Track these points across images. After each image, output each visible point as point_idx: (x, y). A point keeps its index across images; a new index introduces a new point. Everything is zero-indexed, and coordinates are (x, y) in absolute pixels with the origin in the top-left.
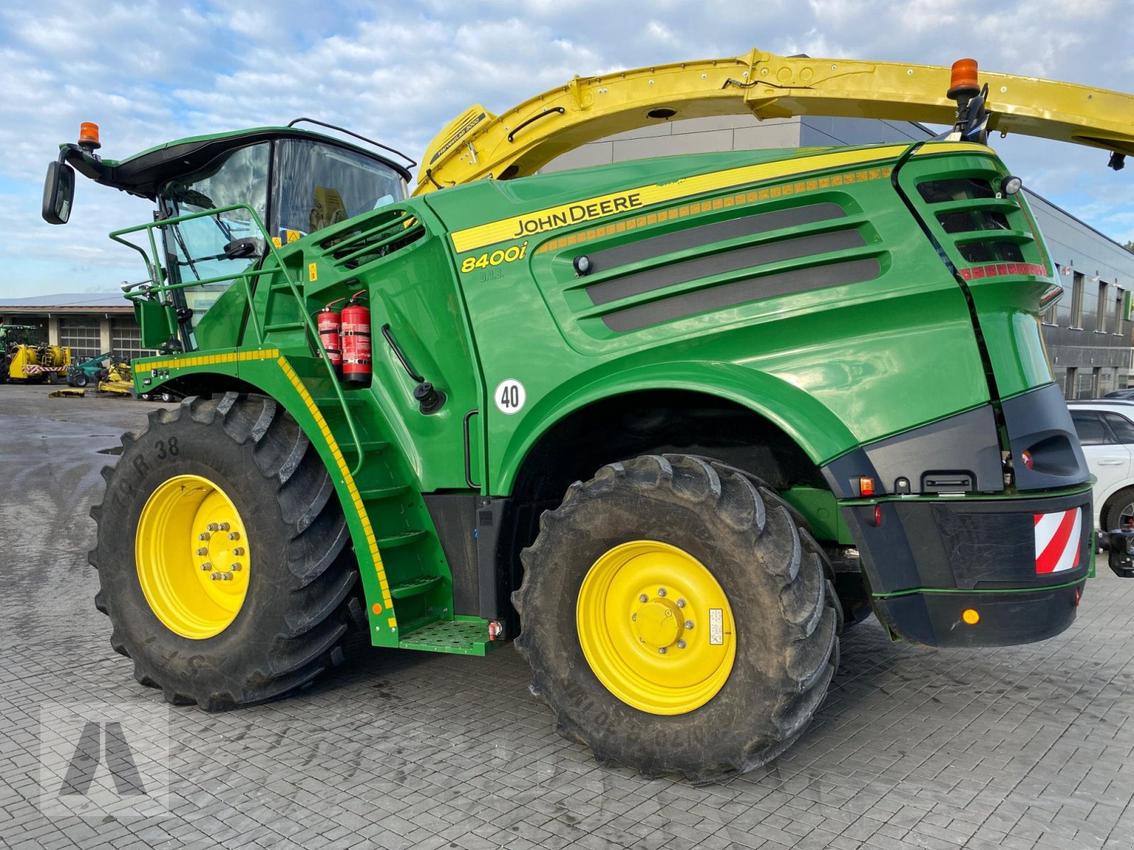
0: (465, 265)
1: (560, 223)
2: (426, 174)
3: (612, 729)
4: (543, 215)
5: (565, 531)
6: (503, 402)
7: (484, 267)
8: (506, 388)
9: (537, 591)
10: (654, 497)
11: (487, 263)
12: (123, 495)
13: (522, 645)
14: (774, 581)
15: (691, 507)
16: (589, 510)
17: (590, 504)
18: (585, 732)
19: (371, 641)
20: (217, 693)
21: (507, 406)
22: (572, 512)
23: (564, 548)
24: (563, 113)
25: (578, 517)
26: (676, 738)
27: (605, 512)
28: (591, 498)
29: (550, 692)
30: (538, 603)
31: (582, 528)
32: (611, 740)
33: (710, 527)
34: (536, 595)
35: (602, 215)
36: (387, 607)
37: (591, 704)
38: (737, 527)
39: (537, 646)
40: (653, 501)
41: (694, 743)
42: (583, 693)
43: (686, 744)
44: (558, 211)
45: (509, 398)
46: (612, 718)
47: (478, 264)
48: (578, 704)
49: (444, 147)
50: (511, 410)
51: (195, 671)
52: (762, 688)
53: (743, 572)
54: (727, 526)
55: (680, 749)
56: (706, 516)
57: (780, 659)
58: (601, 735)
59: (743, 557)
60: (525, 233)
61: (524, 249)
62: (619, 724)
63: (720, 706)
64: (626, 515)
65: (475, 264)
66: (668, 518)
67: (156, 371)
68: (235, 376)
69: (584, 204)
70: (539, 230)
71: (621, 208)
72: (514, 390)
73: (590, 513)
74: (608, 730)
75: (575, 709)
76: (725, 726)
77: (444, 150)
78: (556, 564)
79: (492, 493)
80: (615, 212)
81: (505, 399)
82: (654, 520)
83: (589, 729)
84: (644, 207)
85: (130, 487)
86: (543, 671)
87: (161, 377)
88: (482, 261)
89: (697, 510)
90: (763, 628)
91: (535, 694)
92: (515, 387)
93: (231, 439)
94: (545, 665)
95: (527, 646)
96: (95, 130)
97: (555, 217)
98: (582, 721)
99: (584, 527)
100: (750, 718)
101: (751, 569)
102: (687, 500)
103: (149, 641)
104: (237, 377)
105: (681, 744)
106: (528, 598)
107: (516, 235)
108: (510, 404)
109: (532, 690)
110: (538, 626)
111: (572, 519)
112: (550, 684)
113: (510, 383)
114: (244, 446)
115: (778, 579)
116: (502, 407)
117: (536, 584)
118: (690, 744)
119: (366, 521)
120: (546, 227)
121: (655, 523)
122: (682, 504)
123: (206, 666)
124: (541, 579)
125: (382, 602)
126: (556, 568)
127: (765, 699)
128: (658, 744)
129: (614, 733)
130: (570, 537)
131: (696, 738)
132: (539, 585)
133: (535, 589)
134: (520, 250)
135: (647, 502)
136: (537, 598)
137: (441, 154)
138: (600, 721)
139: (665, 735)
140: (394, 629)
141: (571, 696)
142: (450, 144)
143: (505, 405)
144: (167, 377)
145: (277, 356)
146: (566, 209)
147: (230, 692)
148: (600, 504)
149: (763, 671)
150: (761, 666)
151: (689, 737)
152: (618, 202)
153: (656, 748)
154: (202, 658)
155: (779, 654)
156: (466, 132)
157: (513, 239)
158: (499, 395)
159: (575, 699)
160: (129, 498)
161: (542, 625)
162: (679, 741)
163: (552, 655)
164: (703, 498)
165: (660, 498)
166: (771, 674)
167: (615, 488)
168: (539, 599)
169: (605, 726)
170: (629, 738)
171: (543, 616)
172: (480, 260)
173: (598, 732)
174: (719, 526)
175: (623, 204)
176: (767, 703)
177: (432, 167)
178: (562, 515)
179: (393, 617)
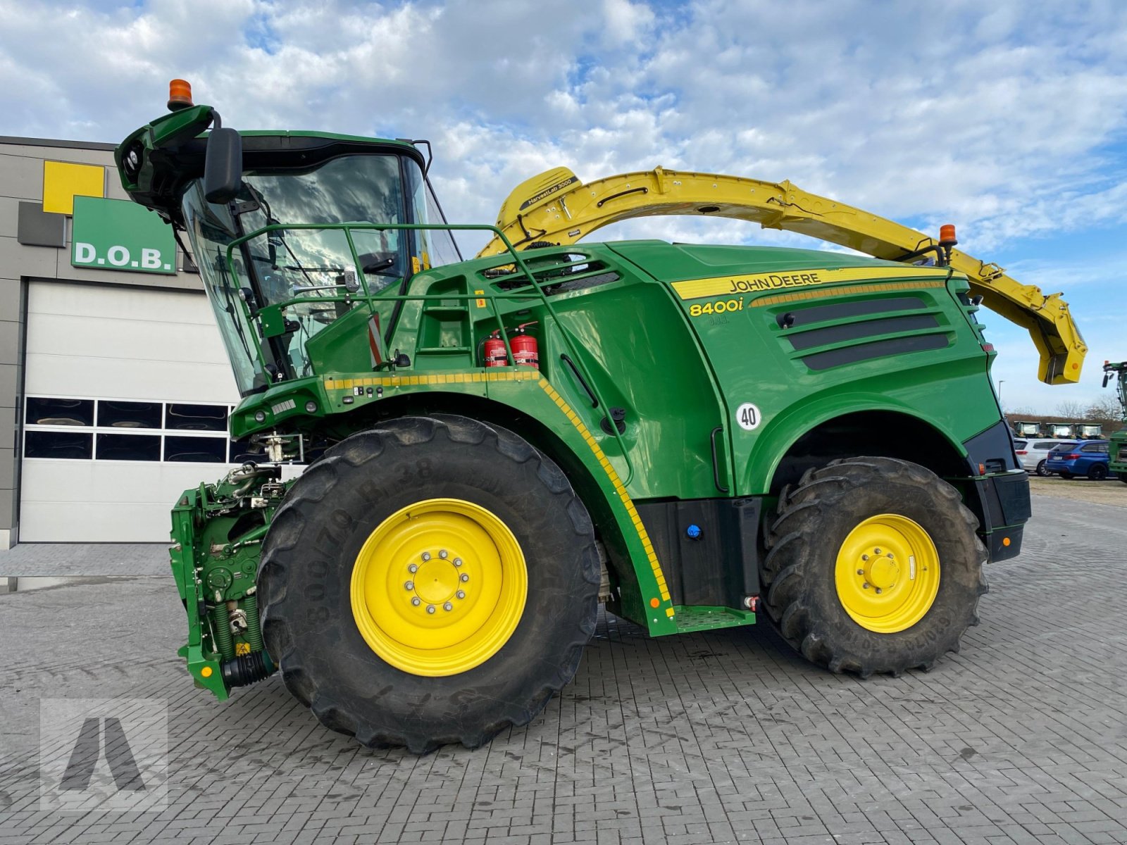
0: (693, 311)
1: (765, 287)
2: (517, 218)
3: (876, 648)
4: (751, 278)
5: (837, 513)
6: (743, 421)
7: (710, 313)
8: (745, 410)
9: (815, 561)
10: (898, 482)
11: (713, 310)
12: (337, 529)
13: (803, 605)
14: (970, 527)
15: (922, 487)
16: (855, 496)
17: (854, 491)
18: (857, 657)
19: (649, 633)
20: (492, 724)
21: (747, 424)
22: (842, 499)
23: (836, 526)
24: (645, 192)
25: (846, 503)
26: (918, 642)
27: (865, 496)
28: (855, 487)
29: (828, 635)
30: (816, 570)
31: (849, 509)
32: (878, 656)
33: (934, 498)
34: (814, 564)
35: (795, 285)
36: (665, 599)
37: (856, 637)
38: (949, 497)
39: (816, 602)
40: (898, 485)
41: (930, 642)
42: (849, 630)
43: (926, 644)
44: (762, 277)
45: (748, 418)
46: (872, 642)
47: (704, 311)
48: (849, 639)
49: (535, 197)
50: (750, 427)
51: (465, 707)
52: (966, 595)
53: (953, 525)
54: (944, 497)
55: (923, 648)
56: (931, 492)
57: (976, 575)
58: (870, 655)
59: (953, 515)
60: (739, 290)
61: (741, 302)
62: (878, 645)
63: (937, 614)
64: (880, 496)
65: (701, 310)
66: (907, 496)
67: (361, 390)
68: (483, 396)
69: (781, 275)
70: (749, 289)
71: (807, 282)
72: (751, 412)
73: (855, 498)
74: (874, 650)
75: (847, 642)
76: (947, 626)
77: (535, 200)
78: (829, 539)
79: (739, 494)
80: (804, 284)
81: (744, 418)
82: (898, 498)
83: (860, 654)
84: (823, 284)
85: (350, 519)
86: (822, 621)
87: (370, 396)
88: (708, 309)
89: (926, 488)
90: (965, 558)
91: (815, 640)
92: (751, 409)
93: (508, 457)
94: (823, 616)
95: (807, 605)
96: (187, 89)
97: (760, 281)
98: (854, 650)
99: (850, 509)
100: (961, 616)
101: (957, 522)
102: (920, 482)
103: (383, 692)
104: (486, 397)
105: (923, 645)
106: (808, 568)
107: (732, 291)
108: (749, 423)
109: (813, 637)
110: (817, 588)
111: (841, 504)
112: (828, 629)
113: (747, 406)
114: (524, 464)
115: (972, 526)
116: (743, 425)
117: (814, 556)
118: (928, 644)
119: (640, 527)
120: (755, 288)
121: (898, 500)
122: (917, 485)
123: (479, 698)
124: (818, 552)
125: (659, 596)
126: (829, 542)
127: (969, 602)
128: (909, 649)
129: (878, 651)
130: (840, 517)
131: (931, 639)
132: (816, 556)
133: (814, 560)
134: (739, 304)
135: (894, 486)
136: (815, 567)
137: (532, 203)
138: (866, 646)
139: (910, 643)
140: (672, 618)
141: (843, 634)
142: (542, 196)
143: (745, 423)
144: (380, 395)
145: (538, 378)
146: (767, 276)
147: (510, 718)
148: (862, 491)
149: (966, 584)
150: (964, 582)
151: (926, 640)
152: (804, 277)
153: (909, 652)
154: (471, 691)
155: (974, 572)
156: (558, 189)
157: (729, 294)
158: (739, 415)
159: (846, 635)
160: (346, 532)
161: (819, 586)
162: (921, 644)
163: (827, 608)
164: (929, 480)
165: (902, 482)
166: (971, 585)
167: (872, 479)
168: (817, 567)
169: (871, 648)
170: (890, 651)
171: (820, 579)
172: (706, 307)
173: (867, 654)
174: (939, 497)
175: (808, 279)
176: (970, 604)
177: (523, 213)
178: (833, 502)
179: (670, 607)
